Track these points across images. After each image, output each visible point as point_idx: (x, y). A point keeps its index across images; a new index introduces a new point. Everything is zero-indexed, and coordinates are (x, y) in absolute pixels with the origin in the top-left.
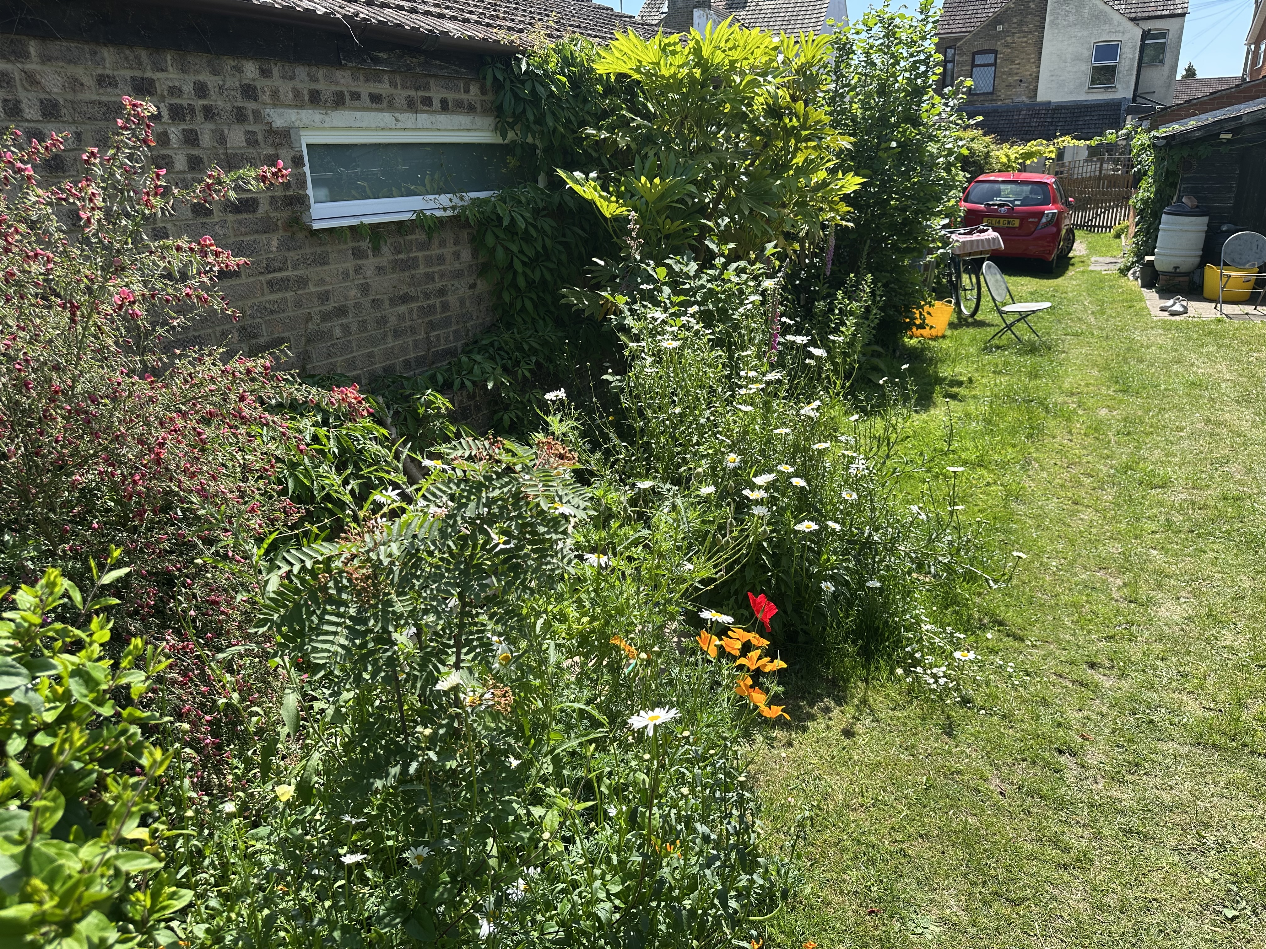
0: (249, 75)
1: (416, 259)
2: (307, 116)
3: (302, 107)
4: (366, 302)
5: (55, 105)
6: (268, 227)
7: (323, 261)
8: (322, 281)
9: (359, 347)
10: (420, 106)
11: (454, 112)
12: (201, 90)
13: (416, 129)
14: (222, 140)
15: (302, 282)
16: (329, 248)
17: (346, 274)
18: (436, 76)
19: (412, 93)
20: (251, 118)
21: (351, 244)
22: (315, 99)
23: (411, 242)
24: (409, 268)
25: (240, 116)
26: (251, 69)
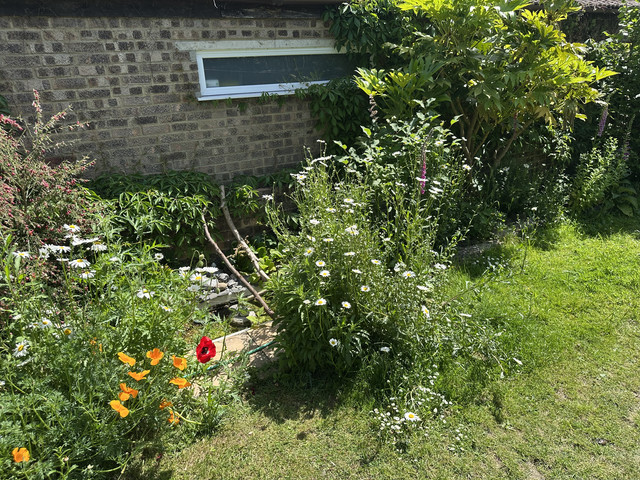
0: (165, 26)
1: (270, 117)
2: (200, 44)
3: (198, 40)
4: (235, 138)
5: (60, 45)
6: (174, 99)
7: (208, 116)
8: (207, 127)
9: (229, 160)
10: (278, 36)
11: (302, 38)
12: (137, 35)
13: (275, 48)
14: (148, 58)
15: (193, 127)
16: (212, 110)
17: (222, 124)
18: (290, 19)
19: (273, 29)
20: (166, 47)
21: (226, 108)
22: (206, 36)
23: (267, 108)
24: (264, 122)
25: (160, 46)
26: (166, 23)
